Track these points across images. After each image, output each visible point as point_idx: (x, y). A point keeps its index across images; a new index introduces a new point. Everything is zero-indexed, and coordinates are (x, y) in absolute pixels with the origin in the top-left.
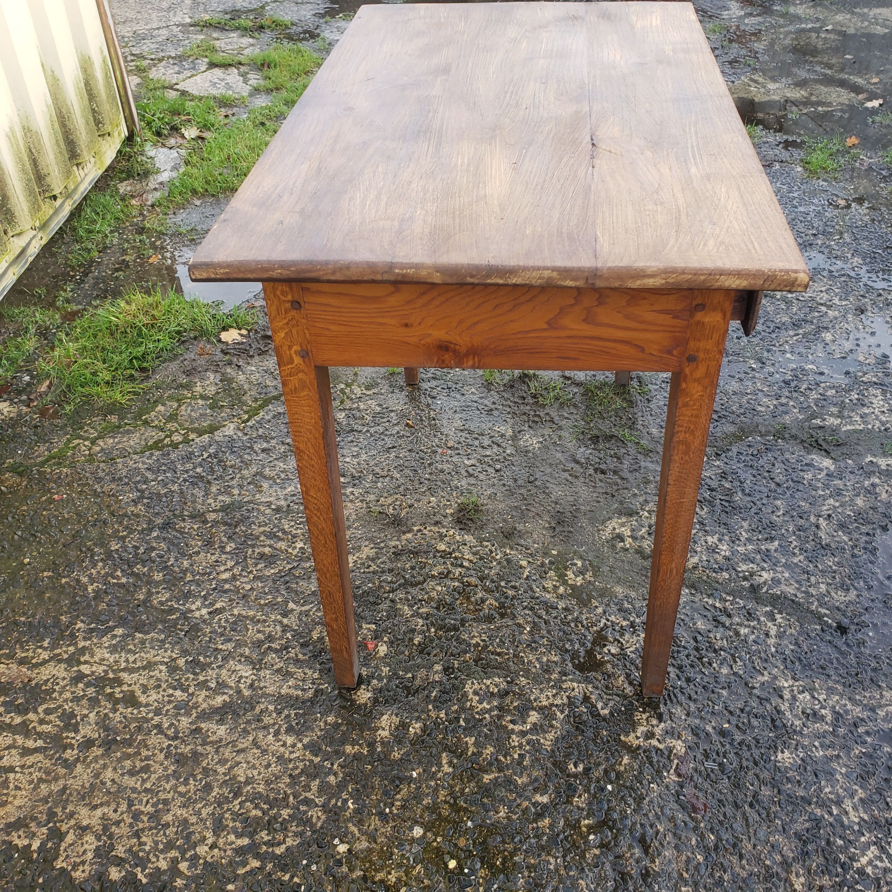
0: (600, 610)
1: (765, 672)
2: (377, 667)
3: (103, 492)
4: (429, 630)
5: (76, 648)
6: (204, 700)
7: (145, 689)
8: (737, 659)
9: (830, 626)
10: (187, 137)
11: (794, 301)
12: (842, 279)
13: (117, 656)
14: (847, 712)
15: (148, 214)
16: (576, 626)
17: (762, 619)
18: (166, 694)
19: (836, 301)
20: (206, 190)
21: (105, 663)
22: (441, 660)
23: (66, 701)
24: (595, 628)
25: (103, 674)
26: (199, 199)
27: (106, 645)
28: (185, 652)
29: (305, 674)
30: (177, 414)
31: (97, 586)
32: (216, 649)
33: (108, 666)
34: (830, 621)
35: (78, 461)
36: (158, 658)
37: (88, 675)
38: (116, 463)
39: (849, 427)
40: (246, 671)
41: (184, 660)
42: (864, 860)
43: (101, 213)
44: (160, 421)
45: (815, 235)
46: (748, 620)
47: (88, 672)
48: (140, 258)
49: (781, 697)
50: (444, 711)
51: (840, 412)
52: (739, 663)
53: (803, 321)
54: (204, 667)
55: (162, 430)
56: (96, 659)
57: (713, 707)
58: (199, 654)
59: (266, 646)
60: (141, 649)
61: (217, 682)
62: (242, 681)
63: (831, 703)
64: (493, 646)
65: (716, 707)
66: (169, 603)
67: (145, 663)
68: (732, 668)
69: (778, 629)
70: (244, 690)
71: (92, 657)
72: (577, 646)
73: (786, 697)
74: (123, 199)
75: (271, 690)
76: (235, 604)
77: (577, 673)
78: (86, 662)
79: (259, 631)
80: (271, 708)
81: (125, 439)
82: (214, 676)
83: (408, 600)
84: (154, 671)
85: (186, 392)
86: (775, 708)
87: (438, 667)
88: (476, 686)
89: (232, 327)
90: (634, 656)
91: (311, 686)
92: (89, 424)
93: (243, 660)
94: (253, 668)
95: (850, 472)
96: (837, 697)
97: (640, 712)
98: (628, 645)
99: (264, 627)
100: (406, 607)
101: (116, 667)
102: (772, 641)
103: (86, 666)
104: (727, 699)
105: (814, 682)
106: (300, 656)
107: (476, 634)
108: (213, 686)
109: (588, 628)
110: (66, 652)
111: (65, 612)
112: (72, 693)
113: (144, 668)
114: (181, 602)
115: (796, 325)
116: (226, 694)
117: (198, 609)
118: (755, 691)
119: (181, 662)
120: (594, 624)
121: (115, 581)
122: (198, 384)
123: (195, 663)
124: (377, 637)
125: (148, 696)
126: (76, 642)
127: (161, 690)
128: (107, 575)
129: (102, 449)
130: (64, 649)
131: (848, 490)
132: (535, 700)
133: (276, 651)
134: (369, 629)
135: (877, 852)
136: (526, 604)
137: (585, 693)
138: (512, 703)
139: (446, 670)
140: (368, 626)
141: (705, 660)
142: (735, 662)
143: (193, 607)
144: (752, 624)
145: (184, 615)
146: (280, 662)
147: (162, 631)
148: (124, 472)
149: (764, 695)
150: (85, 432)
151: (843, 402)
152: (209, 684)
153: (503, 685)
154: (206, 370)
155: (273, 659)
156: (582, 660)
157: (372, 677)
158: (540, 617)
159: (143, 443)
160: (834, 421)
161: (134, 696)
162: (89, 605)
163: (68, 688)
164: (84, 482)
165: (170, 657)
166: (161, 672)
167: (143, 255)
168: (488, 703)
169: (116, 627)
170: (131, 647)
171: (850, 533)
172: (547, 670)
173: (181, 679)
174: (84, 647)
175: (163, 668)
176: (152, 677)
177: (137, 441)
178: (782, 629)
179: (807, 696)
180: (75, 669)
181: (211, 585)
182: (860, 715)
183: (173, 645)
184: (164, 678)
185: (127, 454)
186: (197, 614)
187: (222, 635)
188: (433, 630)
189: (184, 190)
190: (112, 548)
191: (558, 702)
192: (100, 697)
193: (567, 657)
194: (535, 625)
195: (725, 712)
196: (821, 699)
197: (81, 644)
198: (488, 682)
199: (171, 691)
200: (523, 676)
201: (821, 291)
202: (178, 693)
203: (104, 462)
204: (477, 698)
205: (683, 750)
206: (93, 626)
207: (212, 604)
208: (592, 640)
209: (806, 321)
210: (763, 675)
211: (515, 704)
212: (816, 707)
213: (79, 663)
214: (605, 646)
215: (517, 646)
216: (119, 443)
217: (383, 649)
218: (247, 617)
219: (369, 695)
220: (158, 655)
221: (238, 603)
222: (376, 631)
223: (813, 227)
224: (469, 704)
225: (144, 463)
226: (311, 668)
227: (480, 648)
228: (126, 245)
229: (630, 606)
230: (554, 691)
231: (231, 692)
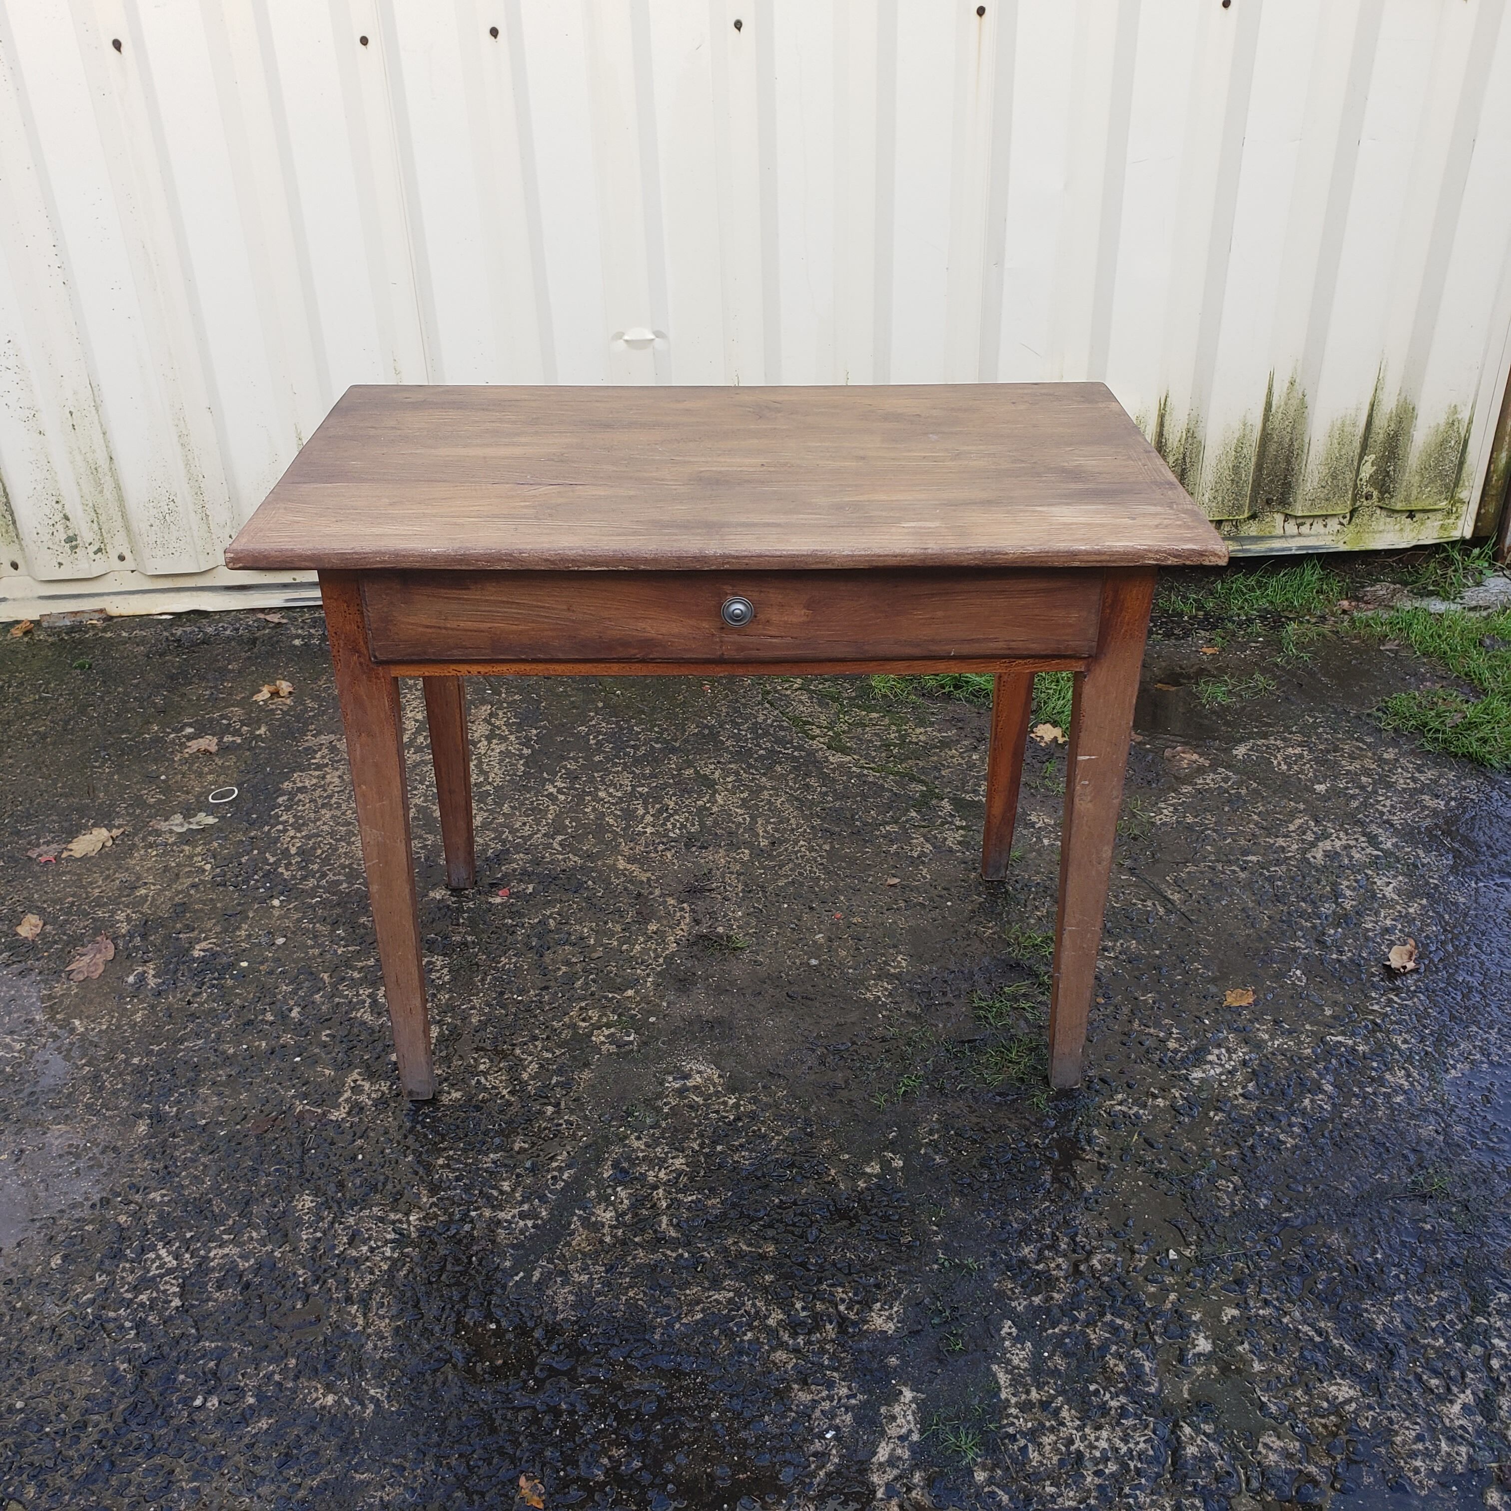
1: (434, 1200)
39: (1003, 1377)
42: (163, 1252)
49: (394, 1210)
63: (378, 1259)
69: (506, 1221)
73: (392, 1215)
96: (386, 1267)
97: (390, 1086)
105: (414, 1248)
124: (516, 895)
135: (169, 1265)
144: (517, 1195)
172: (457, 1014)
178: (506, 1225)
179: (391, 1236)
196: (385, 1249)
200: (451, 996)
205: (334, 1118)
210: (432, 1197)
212: (372, 1243)
215: (493, 991)
217: (497, 900)
222: (524, 893)
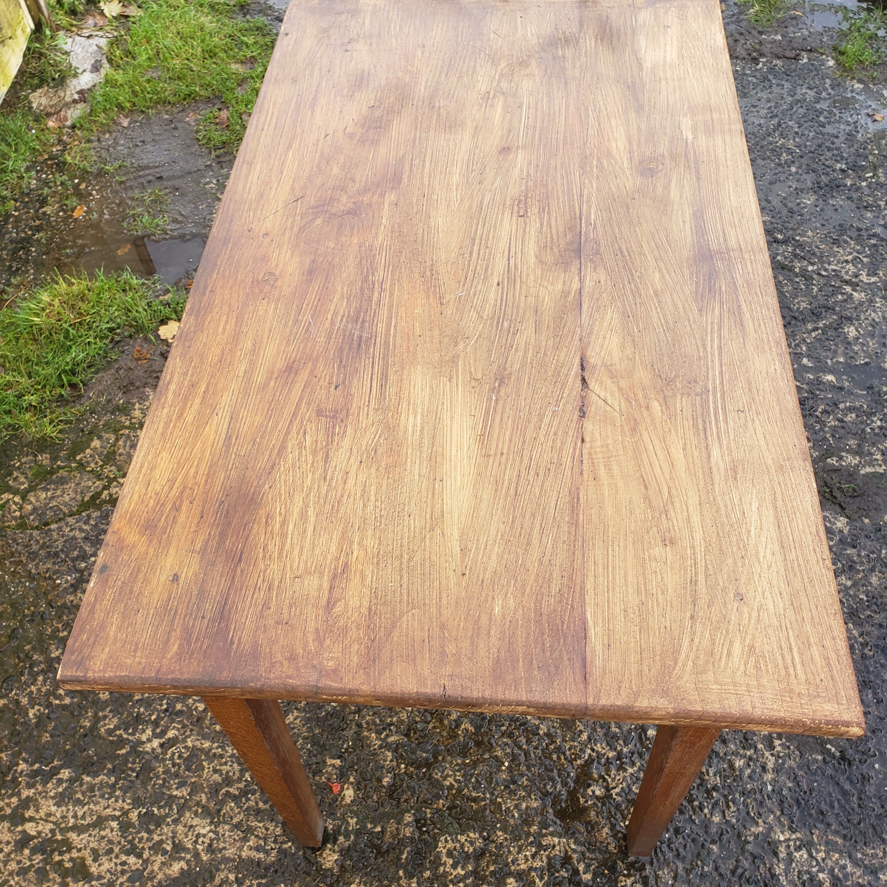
0: (584, 736)
1: (760, 821)
2: (343, 819)
3: (39, 574)
4: (398, 766)
5: (20, 800)
6: (160, 869)
7: (96, 855)
8: (731, 803)
9: (834, 757)
10: (108, 15)
11: (815, 276)
12: (872, 241)
13: (64, 808)
14: (846, 876)
15: (68, 140)
16: (559, 758)
17: (760, 746)
18: (119, 861)
19: (864, 277)
20: (134, 105)
21: (52, 819)
22: (412, 808)
23: (11, 874)
24: (579, 762)
25: (50, 835)
26: (126, 117)
27: (52, 794)
28: (137, 802)
29: (267, 829)
30: (114, 452)
31: (39, 710)
32: (171, 796)
33: (54, 823)
34: (833, 749)
35: (9, 527)
36: (109, 811)
37: (34, 837)
38: (50, 530)
39: (868, 470)
40: (204, 827)
41: (136, 813)
43: (13, 143)
44: (96, 463)
45: (843, 171)
46: (744, 748)
47: (33, 833)
48: (63, 210)
49: (776, 854)
50: (415, 880)
51: (859, 445)
52: (733, 809)
53: (824, 307)
54: (159, 822)
55: (99, 477)
56: (42, 813)
57: (703, 868)
58: (152, 805)
59: (223, 791)
60: (90, 797)
61: (173, 843)
62: (200, 840)
63: (830, 863)
64: (468, 788)
65: (706, 869)
66: (118, 732)
67: (95, 818)
68: (724, 816)
69: (777, 761)
70: (202, 854)
71: (37, 811)
72: (559, 786)
73: (781, 856)
74: (37, 120)
75: (230, 853)
76: (188, 733)
77: (558, 822)
78: (31, 819)
79: (215, 771)
80: (232, 877)
81: (59, 493)
82: (170, 834)
83: (376, 725)
84: (104, 829)
85: (123, 419)
86: (770, 870)
87: (408, 818)
88: (450, 845)
89: (172, 319)
90: (620, 798)
91: (273, 845)
92: (19, 468)
93: (200, 811)
94: (212, 823)
95: (866, 536)
96: (837, 856)
97: (624, 876)
98: (614, 784)
99: (221, 765)
100: (373, 735)
101: (63, 825)
102: (769, 776)
103: (31, 824)
104: (719, 857)
105: (812, 834)
106: (261, 805)
107: (450, 773)
108: (169, 848)
109: (571, 762)
110: (8, 805)
111: (6, 747)
112: (19, 862)
113: (94, 825)
114: (130, 731)
115: (816, 315)
116: (183, 858)
117: (149, 740)
118: (749, 847)
119: (134, 816)
120: (578, 757)
121: (57, 702)
122: (137, 406)
123: (149, 815)
124: (342, 776)
125: (100, 865)
126: (19, 791)
127: (113, 856)
128: (48, 694)
129: (35, 509)
130: (7, 801)
131: (862, 563)
132: (513, 862)
133: (235, 798)
134: (333, 765)
136: (504, 728)
137: (567, 852)
138: (488, 867)
139: (419, 823)
140: (334, 761)
141: (696, 803)
142: (728, 807)
143: (144, 738)
144: (748, 753)
145: (134, 751)
146: (239, 813)
147: (112, 772)
148: (60, 544)
149: (758, 851)
150: (15, 479)
151: (863, 431)
152: (165, 846)
153: (480, 843)
154: (145, 385)
155: (232, 809)
156: (563, 805)
157: (337, 832)
158: (520, 748)
159: (79, 498)
160: (851, 460)
161: (85, 864)
162: (31, 735)
163: (13, 856)
164: (17, 559)
165: (122, 809)
166: (112, 830)
167: (66, 205)
168: (463, 868)
169: (62, 767)
170: (79, 796)
171: (861, 625)
172: (527, 822)
173: (134, 839)
174: (28, 797)
175: (114, 824)
176: (103, 838)
177: (73, 495)
178: (780, 761)
179: (804, 853)
180: (20, 828)
181: (161, 705)
182: (860, 881)
183: (125, 790)
184: (116, 839)
185: (61, 516)
186: (148, 747)
187: (177, 775)
188: (403, 766)
189: (108, 106)
190: (53, 655)
191: (537, 864)
192: (48, 867)
193: (549, 801)
194: (514, 758)
195: (715, 874)
196: (819, 858)
197: (26, 793)
198: (462, 838)
199: (124, 858)
200: (500, 829)
201: (847, 262)
202: (132, 860)
203: (37, 528)
204: (451, 861)
206: (37, 766)
207: (164, 733)
208: (574, 778)
209: (828, 308)
210: (757, 823)
211: (492, 868)
212: (814, 870)
213: (24, 820)
214: (589, 786)
215: (495, 789)
216: (52, 498)
217: (349, 794)
218: (202, 750)
219: (336, 857)
220: (108, 807)
221: (191, 730)
222: (341, 768)
223: (842, 158)
224: (442, 869)
225: (81, 530)
226: (272, 820)
227: (454, 792)
228: (46, 191)
229: (617, 730)
230: (534, 850)
231: (188, 856)
